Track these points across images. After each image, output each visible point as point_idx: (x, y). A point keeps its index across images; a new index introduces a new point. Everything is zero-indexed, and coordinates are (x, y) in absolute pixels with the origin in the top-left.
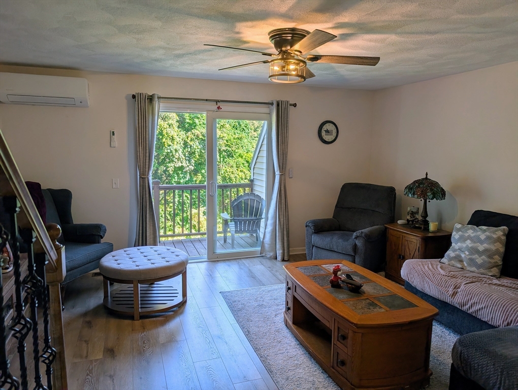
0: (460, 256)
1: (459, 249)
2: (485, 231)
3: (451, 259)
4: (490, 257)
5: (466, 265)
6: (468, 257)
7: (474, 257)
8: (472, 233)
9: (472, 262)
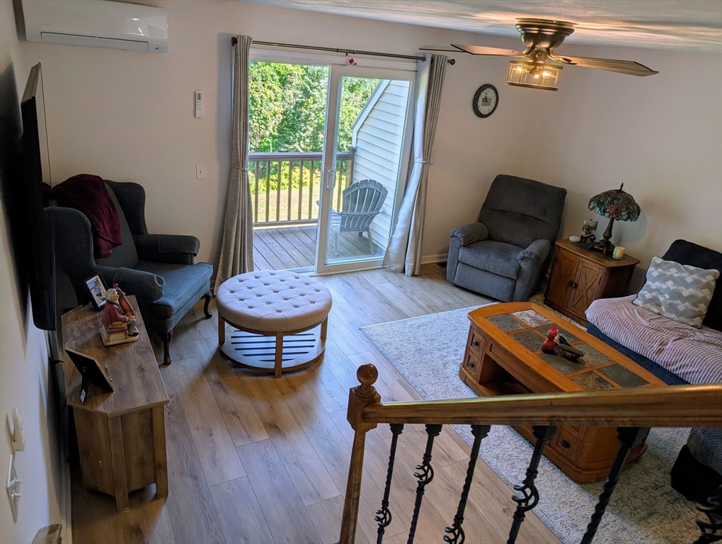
0: (659, 300)
1: (656, 290)
2: (692, 273)
3: (646, 301)
4: (695, 304)
5: (664, 310)
6: (668, 302)
7: (675, 302)
8: (676, 273)
9: (672, 308)
